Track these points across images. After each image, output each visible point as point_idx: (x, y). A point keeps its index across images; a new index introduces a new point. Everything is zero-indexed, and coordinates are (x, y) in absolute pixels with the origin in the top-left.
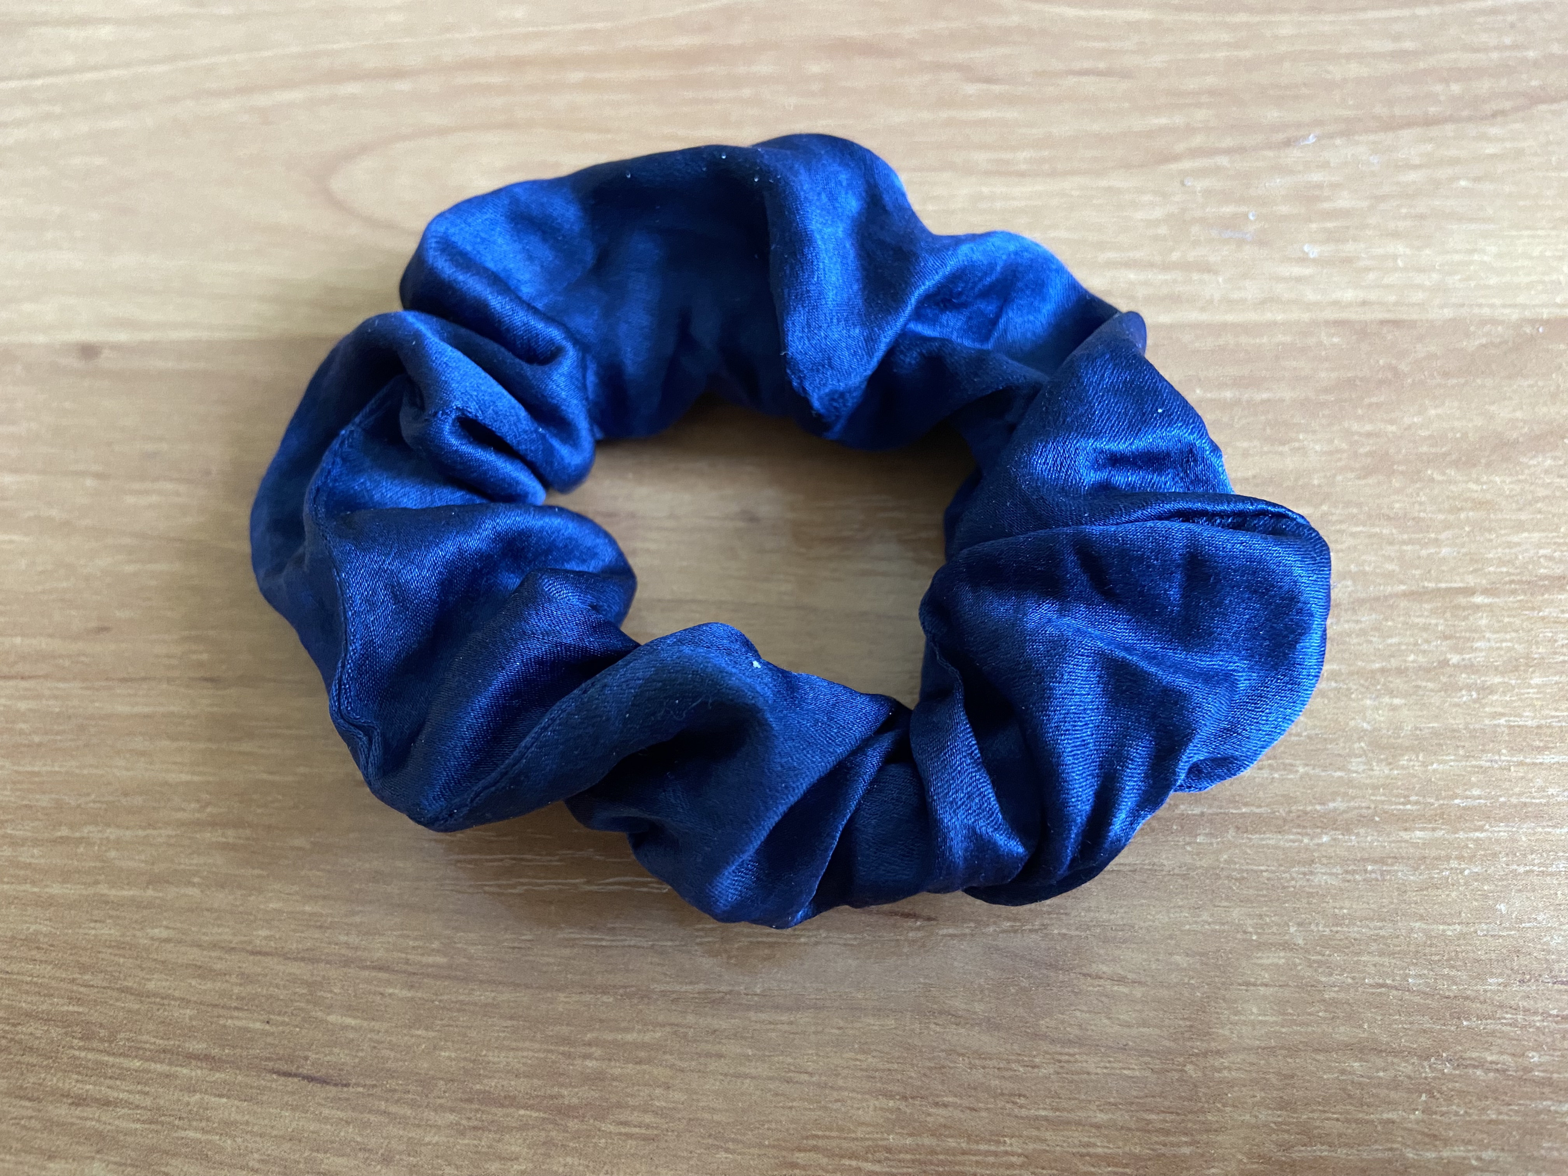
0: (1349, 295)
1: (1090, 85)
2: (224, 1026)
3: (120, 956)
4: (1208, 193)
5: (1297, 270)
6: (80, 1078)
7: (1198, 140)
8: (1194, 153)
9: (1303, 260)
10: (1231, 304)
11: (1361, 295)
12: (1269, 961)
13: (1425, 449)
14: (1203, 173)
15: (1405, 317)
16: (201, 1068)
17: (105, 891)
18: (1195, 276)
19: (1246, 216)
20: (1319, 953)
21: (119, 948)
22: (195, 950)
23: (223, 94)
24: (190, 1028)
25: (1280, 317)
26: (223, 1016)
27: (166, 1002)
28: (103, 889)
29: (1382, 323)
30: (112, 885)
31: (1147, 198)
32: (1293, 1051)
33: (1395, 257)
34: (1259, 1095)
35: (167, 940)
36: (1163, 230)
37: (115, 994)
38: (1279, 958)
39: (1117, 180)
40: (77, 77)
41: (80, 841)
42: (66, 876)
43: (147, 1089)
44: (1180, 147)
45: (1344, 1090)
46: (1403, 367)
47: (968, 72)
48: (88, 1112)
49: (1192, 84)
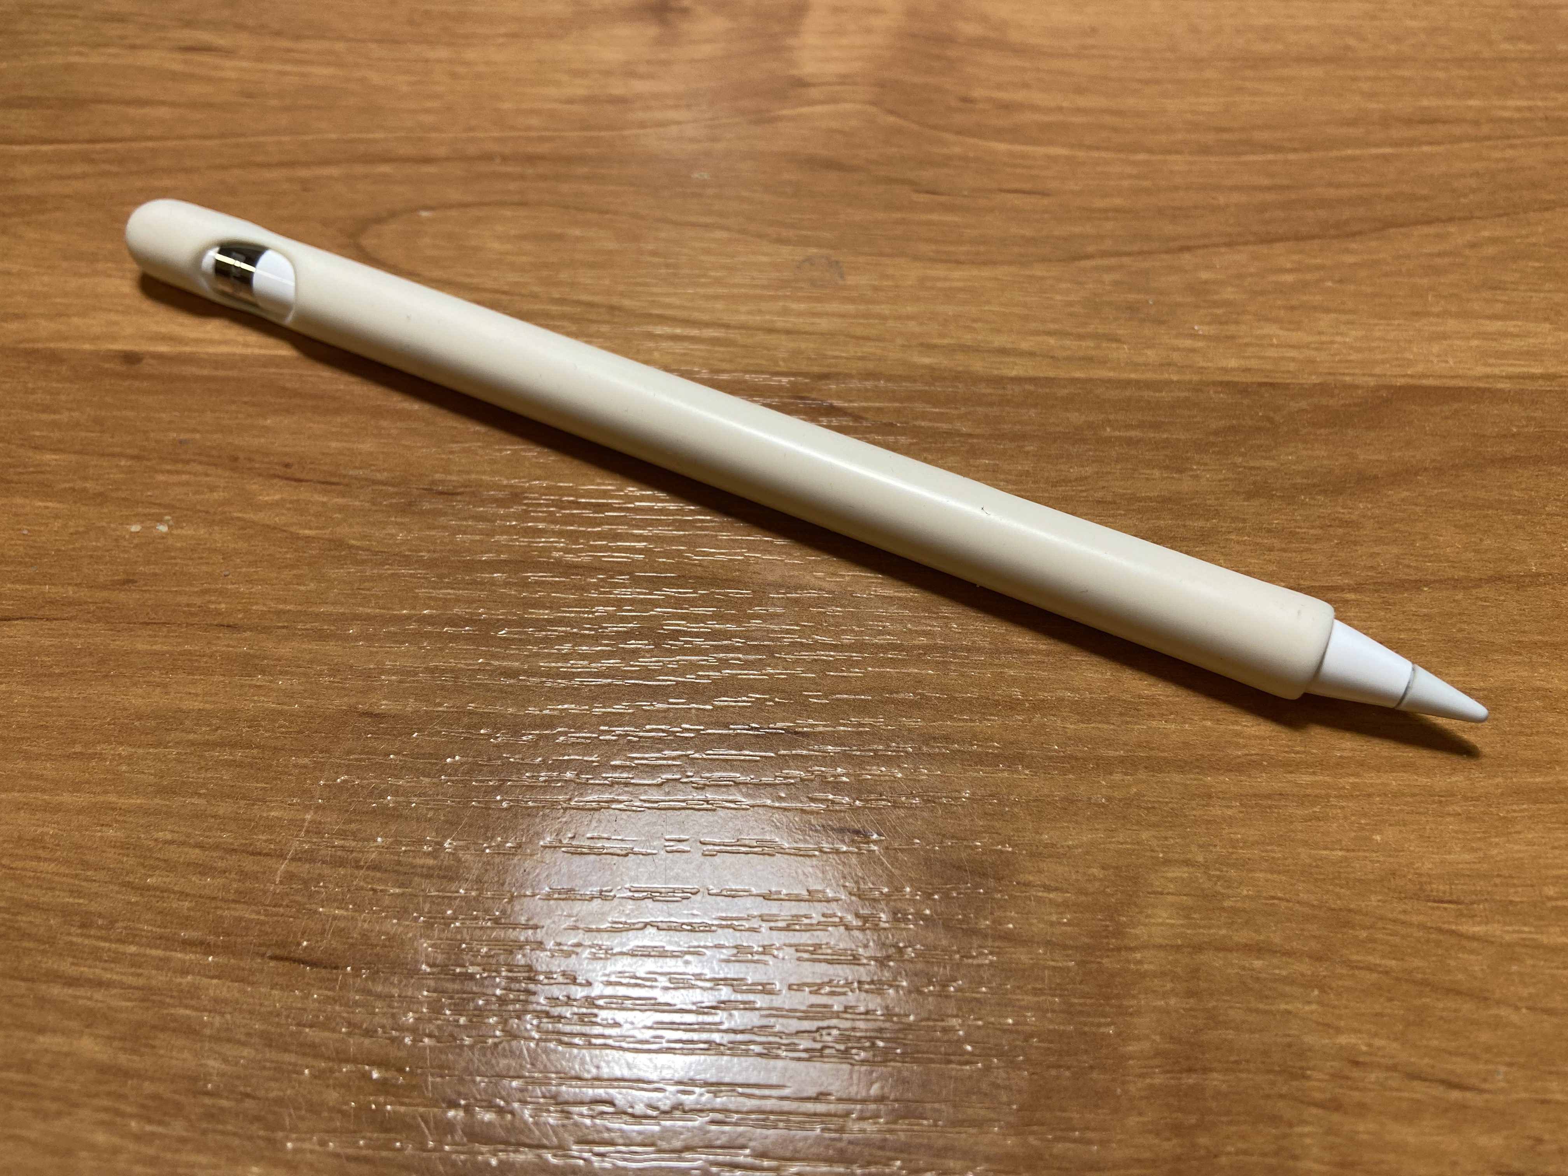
0: (1233, 363)
1: (1017, 200)
2: (221, 916)
3: (124, 855)
4: (1116, 283)
5: (1188, 343)
6: (75, 961)
7: (1107, 245)
8: (1103, 254)
9: (1194, 336)
10: (1135, 366)
11: (1243, 363)
12: (1175, 875)
13: (1299, 480)
14: (1110, 269)
15: (1279, 381)
16: (196, 953)
17: (114, 799)
18: (1104, 344)
19: (1147, 302)
20: (1218, 870)
21: (122, 848)
22: (197, 851)
23: (268, 165)
24: (187, 918)
25: (1175, 378)
26: (221, 908)
27: (165, 894)
28: (112, 798)
29: (1261, 384)
30: (120, 794)
31: (1064, 286)
32: (1198, 948)
33: (1270, 337)
34: (1169, 986)
35: (171, 842)
36: (1076, 309)
37: (116, 888)
38: (1182, 872)
39: (1039, 270)
40: (135, 145)
41: (92, 757)
42: (76, 787)
43: (141, 971)
44: (1091, 249)
45: (1244, 983)
46: (1278, 418)
47: (917, 186)
48: (81, 992)
49: (1099, 203)
